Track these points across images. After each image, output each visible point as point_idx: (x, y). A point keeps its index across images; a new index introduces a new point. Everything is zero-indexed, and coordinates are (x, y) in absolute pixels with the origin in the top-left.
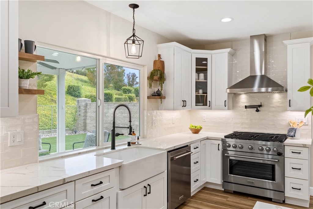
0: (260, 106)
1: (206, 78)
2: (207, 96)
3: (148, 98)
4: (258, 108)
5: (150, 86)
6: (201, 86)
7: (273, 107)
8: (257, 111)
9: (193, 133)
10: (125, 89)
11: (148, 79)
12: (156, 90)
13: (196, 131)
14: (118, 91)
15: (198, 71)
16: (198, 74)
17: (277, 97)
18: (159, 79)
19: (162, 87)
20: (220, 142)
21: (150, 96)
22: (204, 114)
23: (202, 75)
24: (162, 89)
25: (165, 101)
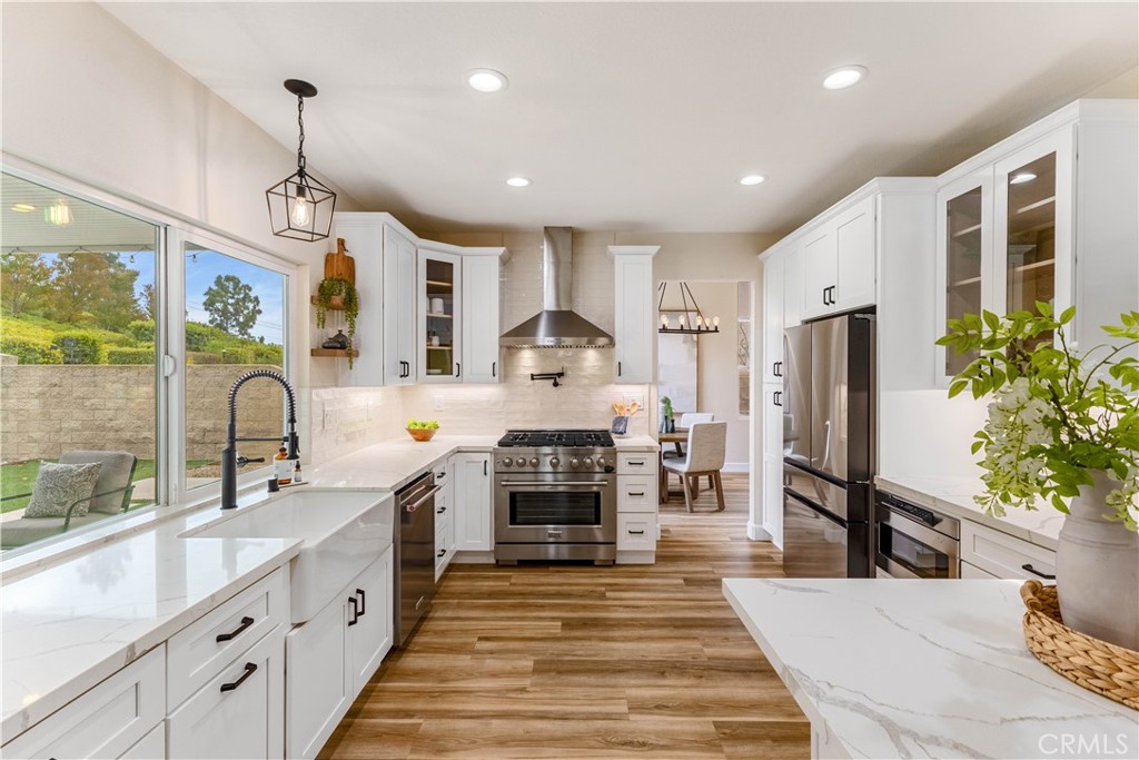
0: (561, 375)
1: (448, 309)
2: (451, 351)
3: (312, 355)
4: (556, 378)
5: (322, 322)
6: (440, 329)
7: (585, 377)
8: (556, 384)
9: (417, 440)
10: (142, 327)
11: (312, 302)
12: (333, 333)
13: (422, 435)
14: (112, 333)
15: (432, 292)
16: (430, 299)
17: (591, 357)
18: (344, 303)
19: (352, 325)
20: (487, 457)
21: (318, 348)
22: (439, 394)
23: (438, 303)
24: (352, 332)
25: (358, 362)
